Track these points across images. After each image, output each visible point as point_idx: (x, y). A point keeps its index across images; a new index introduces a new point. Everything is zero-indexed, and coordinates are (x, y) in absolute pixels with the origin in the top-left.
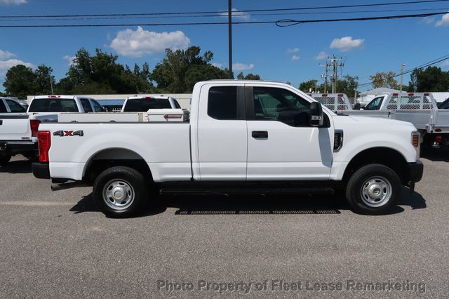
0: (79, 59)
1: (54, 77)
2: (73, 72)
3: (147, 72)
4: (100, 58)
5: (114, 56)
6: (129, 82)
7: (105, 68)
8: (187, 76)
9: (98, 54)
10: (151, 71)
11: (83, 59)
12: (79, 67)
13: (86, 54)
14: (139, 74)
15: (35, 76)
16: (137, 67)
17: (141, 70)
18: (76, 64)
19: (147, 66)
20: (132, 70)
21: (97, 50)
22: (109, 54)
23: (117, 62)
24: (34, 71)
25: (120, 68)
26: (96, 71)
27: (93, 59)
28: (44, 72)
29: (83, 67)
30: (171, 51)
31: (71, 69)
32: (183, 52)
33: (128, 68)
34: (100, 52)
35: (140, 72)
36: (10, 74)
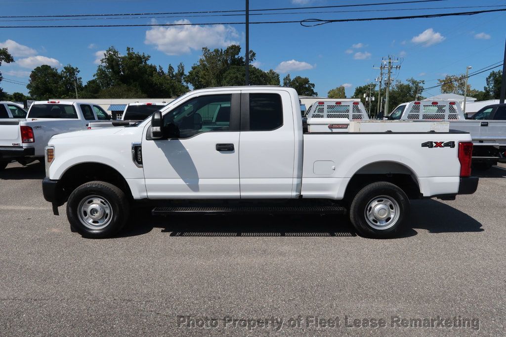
0: (108, 59)
1: (81, 78)
2: (101, 73)
3: (182, 74)
4: (131, 58)
5: (146, 56)
6: (161, 84)
7: (136, 68)
8: (225, 78)
9: (128, 54)
10: (187, 73)
11: (112, 60)
12: (107, 68)
13: (115, 52)
14: (173, 76)
15: (61, 77)
16: (171, 68)
17: (176, 71)
18: (104, 64)
19: (182, 67)
20: (166, 71)
21: (128, 49)
22: (141, 54)
23: (149, 63)
24: (59, 71)
25: (153, 69)
26: (126, 72)
27: (123, 58)
28: (70, 73)
29: (112, 68)
30: (209, 50)
31: (99, 69)
32: (222, 52)
33: (161, 69)
34: (131, 51)
35: (174, 73)
36: (34, 75)
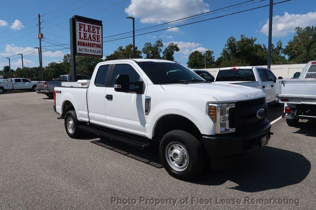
0: (229, 44)
1: (214, 57)
2: (225, 52)
3: (280, 48)
4: (242, 42)
5: (253, 38)
6: (263, 56)
7: (245, 48)
9: (242, 39)
10: (284, 47)
11: (231, 44)
12: (228, 49)
13: (234, 39)
14: (273, 50)
15: (204, 57)
17: (275, 46)
18: (227, 47)
19: (281, 44)
21: (242, 36)
22: (250, 38)
23: (256, 43)
24: (203, 54)
25: (259, 47)
26: (239, 50)
27: (239, 42)
28: (209, 54)
29: (231, 48)
30: (301, 29)
31: (224, 51)
32: (313, 28)
33: (264, 46)
34: (243, 37)
35: (274, 48)
36: (191, 57)
